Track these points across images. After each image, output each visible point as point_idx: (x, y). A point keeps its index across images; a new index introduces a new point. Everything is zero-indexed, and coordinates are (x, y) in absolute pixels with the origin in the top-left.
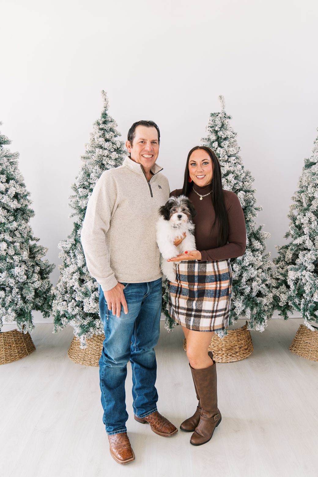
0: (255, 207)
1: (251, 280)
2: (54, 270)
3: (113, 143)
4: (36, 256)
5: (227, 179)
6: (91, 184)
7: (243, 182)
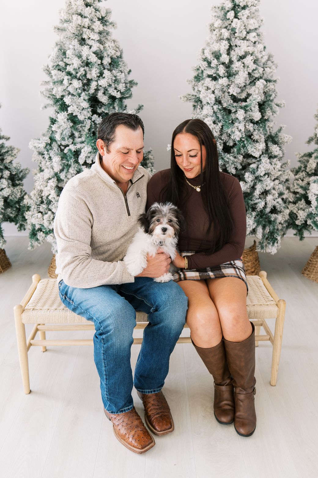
0: (276, 103)
1: (265, 193)
2: (28, 176)
3: (96, 10)
4: (5, 158)
5: (243, 63)
6: (68, 65)
7: (263, 68)
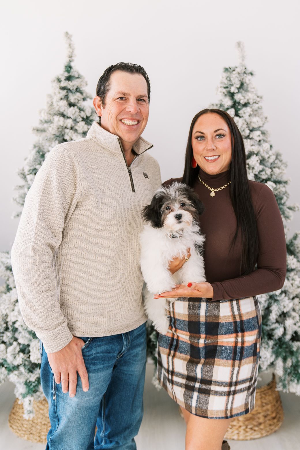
0: (288, 206)
1: (284, 315)
3: (81, 110)
7: (271, 168)
